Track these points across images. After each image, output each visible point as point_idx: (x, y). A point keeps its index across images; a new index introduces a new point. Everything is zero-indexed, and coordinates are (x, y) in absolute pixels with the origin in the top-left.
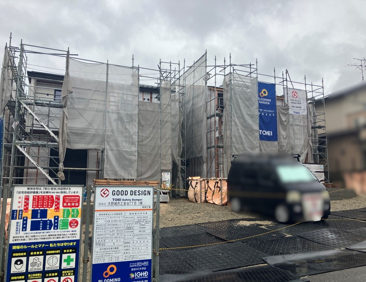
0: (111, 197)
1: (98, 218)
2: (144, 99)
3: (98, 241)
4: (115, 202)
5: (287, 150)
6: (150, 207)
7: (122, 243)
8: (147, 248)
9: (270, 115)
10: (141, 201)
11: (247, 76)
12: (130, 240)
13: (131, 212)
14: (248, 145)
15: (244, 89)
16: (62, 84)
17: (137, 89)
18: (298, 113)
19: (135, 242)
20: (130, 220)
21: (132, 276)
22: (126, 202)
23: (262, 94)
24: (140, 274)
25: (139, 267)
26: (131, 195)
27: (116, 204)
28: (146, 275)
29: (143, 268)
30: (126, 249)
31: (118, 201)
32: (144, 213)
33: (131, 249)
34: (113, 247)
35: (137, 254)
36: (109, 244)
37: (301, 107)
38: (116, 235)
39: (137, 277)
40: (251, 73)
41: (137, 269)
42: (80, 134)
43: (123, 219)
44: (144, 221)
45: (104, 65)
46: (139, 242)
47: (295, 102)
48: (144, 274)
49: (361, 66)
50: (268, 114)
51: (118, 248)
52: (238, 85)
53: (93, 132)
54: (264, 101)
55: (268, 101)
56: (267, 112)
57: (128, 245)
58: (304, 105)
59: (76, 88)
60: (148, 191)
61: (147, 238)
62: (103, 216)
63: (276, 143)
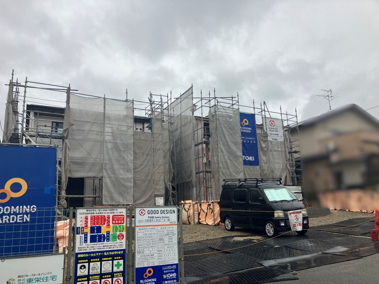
0: (147, 215)
1: (139, 232)
2: (137, 129)
3: (139, 250)
4: (150, 219)
5: (268, 173)
6: (175, 223)
7: (156, 251)
8: (174, 254)
9: (251, 142)
10: (168, 218)
11: (229, 107)
12: (162, 248)
13: (162, 227)
14: (234, 170)
15: (228, 119)
16: (63, 117)
17: (132, 121)
18: (276, 139)
19: (166, 250)
20: (161, 233)
21: (165, 276)
22: (158, 219)
23: (243, 124)
24: (170, 275)
25: (170, 270)
26: (161, 213)
27: (150, 220)
28: (175, 275)
29: (172, 271)
30: (159, 256)
31: (152, 219)
32: (171, 228)
33: (163, 255)
34: (149, 255)
35: (167, 260)
36: (147, 252)
37: (278, 135)
38: (152, 245)
39: (168, 277)
40: (233, 105)
41: (168, 271)
42: (80, 163)
43: (156, 232)
44: (172, 234)
45: (100, 99)
46: (168, 250)
47: (272, 130)
48: (173, 275)
49: (328, 96)
50: (250, 141)
51: (153, 255)
52: (223, 115)
53: (91, 161)
54: (245, 130)
55: (249, 130)
56: (248, 139)
57: (161, 252)
58: (281, 132)
59: (76, 120)
60: (173, 210)
61: (174, 247)
62: (142, 230)
63: (258, 167)
